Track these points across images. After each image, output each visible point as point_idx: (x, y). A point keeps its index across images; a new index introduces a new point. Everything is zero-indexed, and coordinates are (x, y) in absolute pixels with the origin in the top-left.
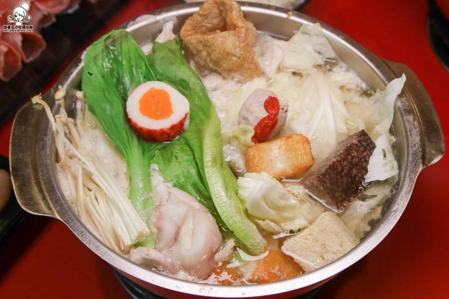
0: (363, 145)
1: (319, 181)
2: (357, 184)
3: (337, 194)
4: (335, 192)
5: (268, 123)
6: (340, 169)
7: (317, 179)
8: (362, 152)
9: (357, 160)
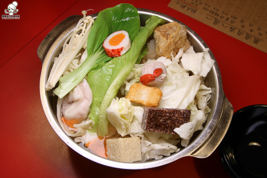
0: (184, 115)
1: (149, 111)
2: (165, 127)
3: (152, 123)
4: (152, 121)
5: (149, 77)
6: (164, 115)
7: (149, 110)
8: (180, 118)
9: (175, 118)
